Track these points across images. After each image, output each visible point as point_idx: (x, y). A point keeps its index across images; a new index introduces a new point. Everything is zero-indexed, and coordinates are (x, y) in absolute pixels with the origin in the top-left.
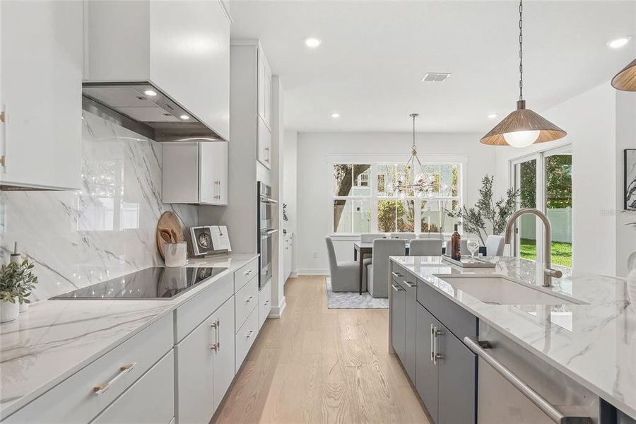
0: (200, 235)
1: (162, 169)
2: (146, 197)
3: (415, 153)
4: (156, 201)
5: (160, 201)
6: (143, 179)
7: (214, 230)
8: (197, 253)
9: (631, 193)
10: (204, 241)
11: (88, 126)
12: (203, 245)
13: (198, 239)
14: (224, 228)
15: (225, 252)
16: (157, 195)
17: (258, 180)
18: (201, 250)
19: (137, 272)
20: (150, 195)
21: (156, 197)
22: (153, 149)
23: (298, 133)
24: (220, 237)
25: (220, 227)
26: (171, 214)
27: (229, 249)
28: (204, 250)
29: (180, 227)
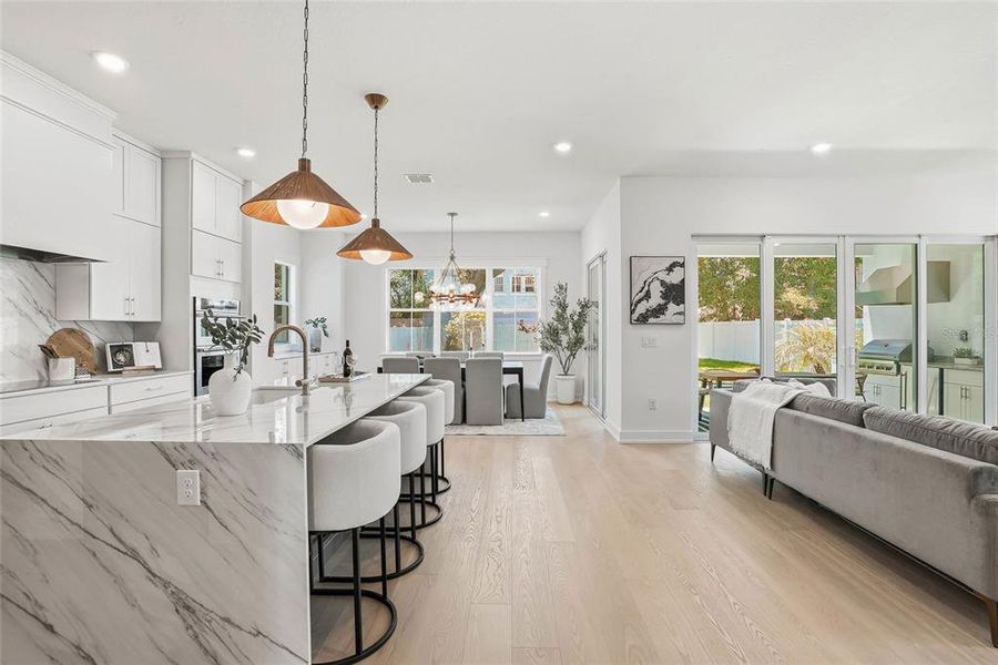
0: (117, 351)
1: (54, 289)
2: (24, 315)
3: (452, 258)
4: (44, 319)
5: (50, 316)
6: (17, 299)
7: (139, 347)
8: (111, 369)
9: (636, 305)
10: (121, 357)
12: (119, 361)
13: (114, 355)
14: (155, 346)
15: (151, 369)
16: (45, 312)
17: (192, 295)
18: (116, 365)
20: (32, 314)
21: (44, 315)
22: (36, 270)
24: (145, 354)
25: (149, 344)
26: (73, 330)
27: (159, 366)
28: (121, 366)
29: (90, 344)
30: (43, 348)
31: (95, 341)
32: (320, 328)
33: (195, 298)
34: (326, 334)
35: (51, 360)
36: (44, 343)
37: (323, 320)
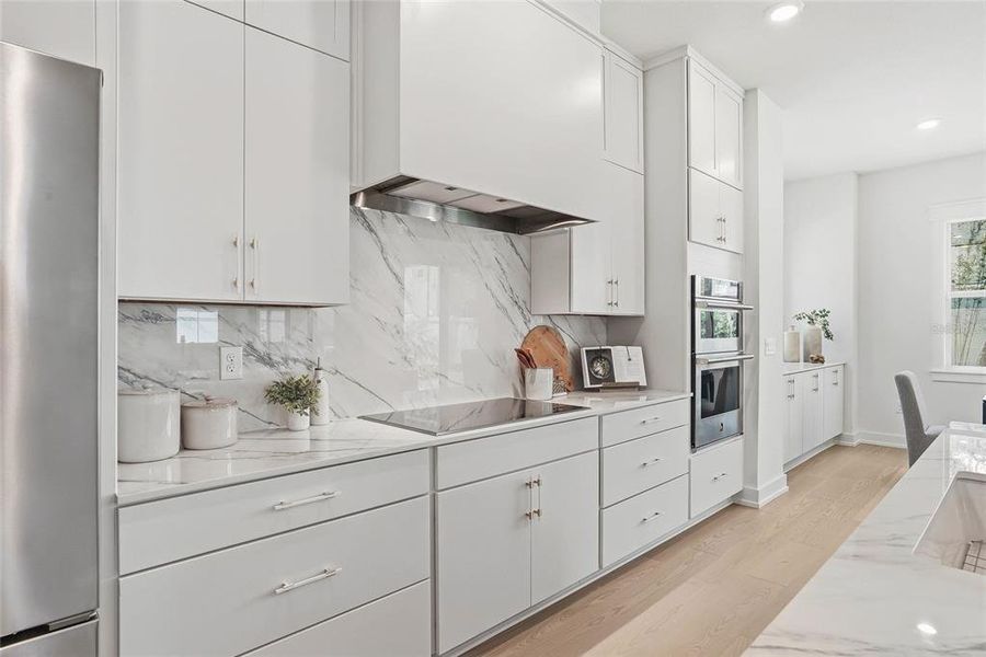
0: (594, 359)
1: (530, 271)
2: (501, 307)
4: (518, 312)
5: (526, 309)
6: (494, 285)
7: (619, 353)
8: (588, 384)
10: (599, 368)
11: (409, 231)
12: (596, 373)
13: (591, 365)
14: (636, 351)
15: (634, 387)
16: (521, 303)
17: (690, 274)
18: (594, 380)
19: (486, 402)
20: (505, 300)
21: (519, 307)
22: (512, 245)
23: (860, 175)
24: (627, 363)
25: (629, 348)
26: (547, 329)
27: (643, 383)
28: (599, 381)
29: (564, 347)
30: (520, 352)
31: (569, 344)
32: (819, 326)
33: (693, 278)
34: (829, 336)
35: (528, 371)
36: (519, 347)
37: (824, 314)
